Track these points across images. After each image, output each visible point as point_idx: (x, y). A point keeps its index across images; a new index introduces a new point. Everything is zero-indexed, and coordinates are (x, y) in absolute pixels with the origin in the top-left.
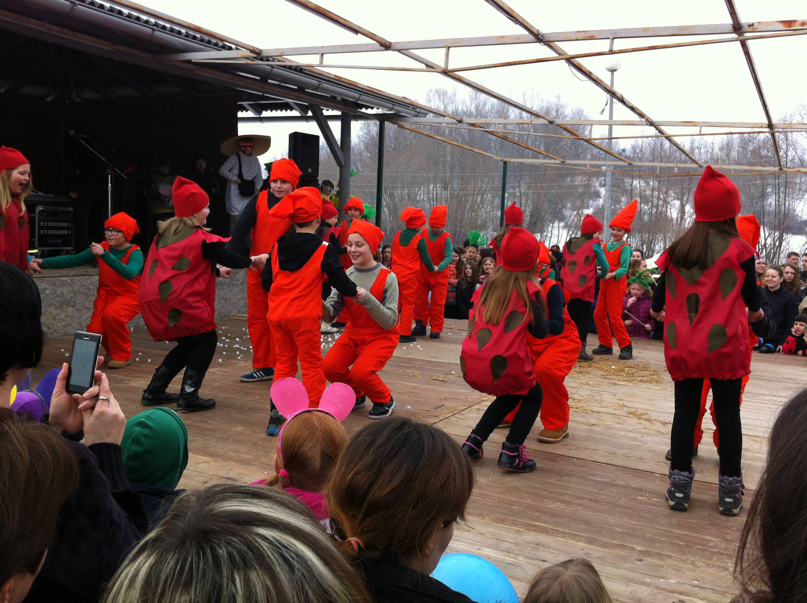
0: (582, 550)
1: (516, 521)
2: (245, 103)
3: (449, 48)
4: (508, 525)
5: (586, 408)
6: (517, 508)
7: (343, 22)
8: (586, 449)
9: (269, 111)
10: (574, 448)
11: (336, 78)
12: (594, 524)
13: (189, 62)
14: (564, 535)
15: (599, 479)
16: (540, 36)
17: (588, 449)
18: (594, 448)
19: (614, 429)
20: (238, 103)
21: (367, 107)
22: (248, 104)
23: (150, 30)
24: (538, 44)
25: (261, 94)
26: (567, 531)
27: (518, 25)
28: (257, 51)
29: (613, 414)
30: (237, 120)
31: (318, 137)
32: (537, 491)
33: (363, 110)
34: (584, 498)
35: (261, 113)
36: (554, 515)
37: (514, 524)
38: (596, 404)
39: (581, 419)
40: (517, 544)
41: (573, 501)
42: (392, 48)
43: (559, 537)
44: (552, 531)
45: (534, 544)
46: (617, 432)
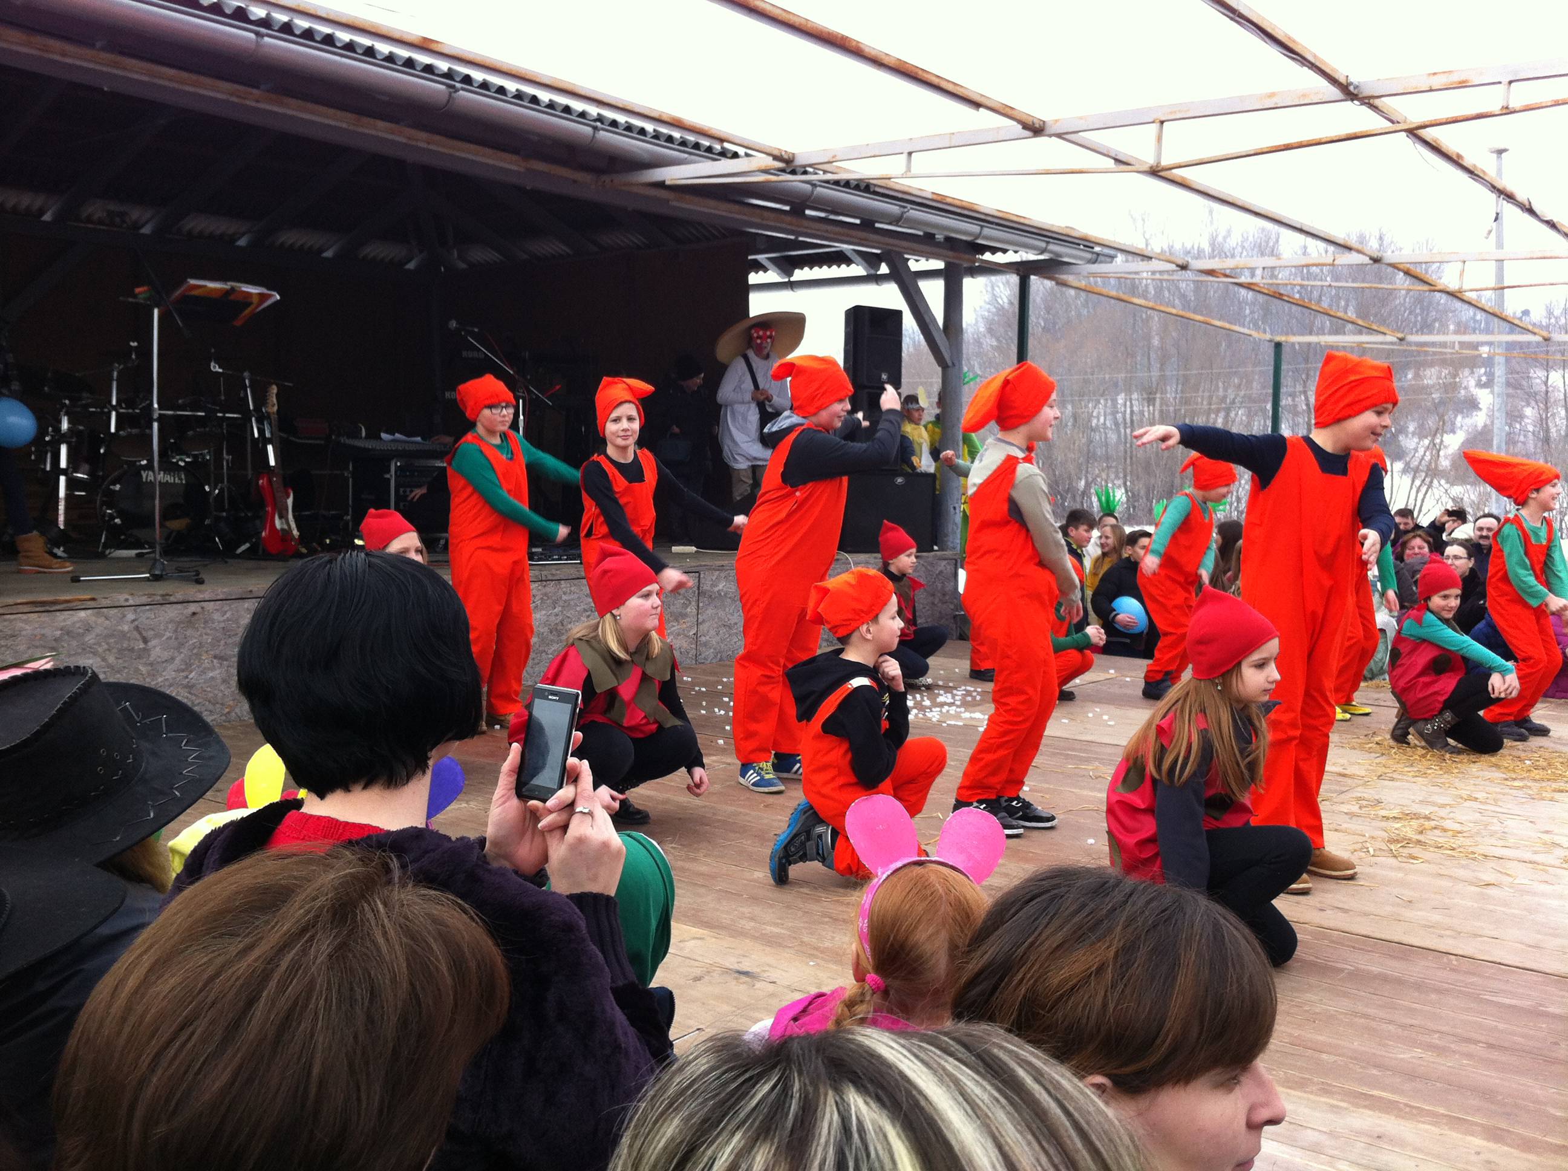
0: (1478, 1153)
1: (1330, 1085)
2: (761, 258)
3: (1162, 122)
4: (1311, 1093)
5: (1472, 849)
6: (1332, 1058)
7: (950, 88)
8: (1476, 936)
9: (806, 269)
10: (1448, 933)
11: (935, 197)
12: (1500, 1098)
13: (661, 185)
14: (1435, 1118)
15: (1507, 1001)
16: (1351, 88)
17: (1481, 936)
18: (1494, 934)
19: (1535, 894)
20: (750, 257)
21: (994, 250)
22: (769, 259)
23: (588, 130)
24: (1349, 103)
25: (792, 237)
26: (1442, 1111)
27: (1305, 69)
28: (786, 157)
29: (1530, 862)
30: (746, 289)
31: (898, 314)
32: (1374, 1024)
33: (987, 256)
34: (1476, 1042)
35: (790, 274)
36: (1411, 1075)
37: (1326, 1090)
38: (1493, 841)
39: (1461, 873)
40: (1332, 1134)
41: (1452, 1046)
42: (1048, 131)
43: (1424, 1123)
44: (1408, 1109)
45: (1370, 1136)
46: (1543, 901)
